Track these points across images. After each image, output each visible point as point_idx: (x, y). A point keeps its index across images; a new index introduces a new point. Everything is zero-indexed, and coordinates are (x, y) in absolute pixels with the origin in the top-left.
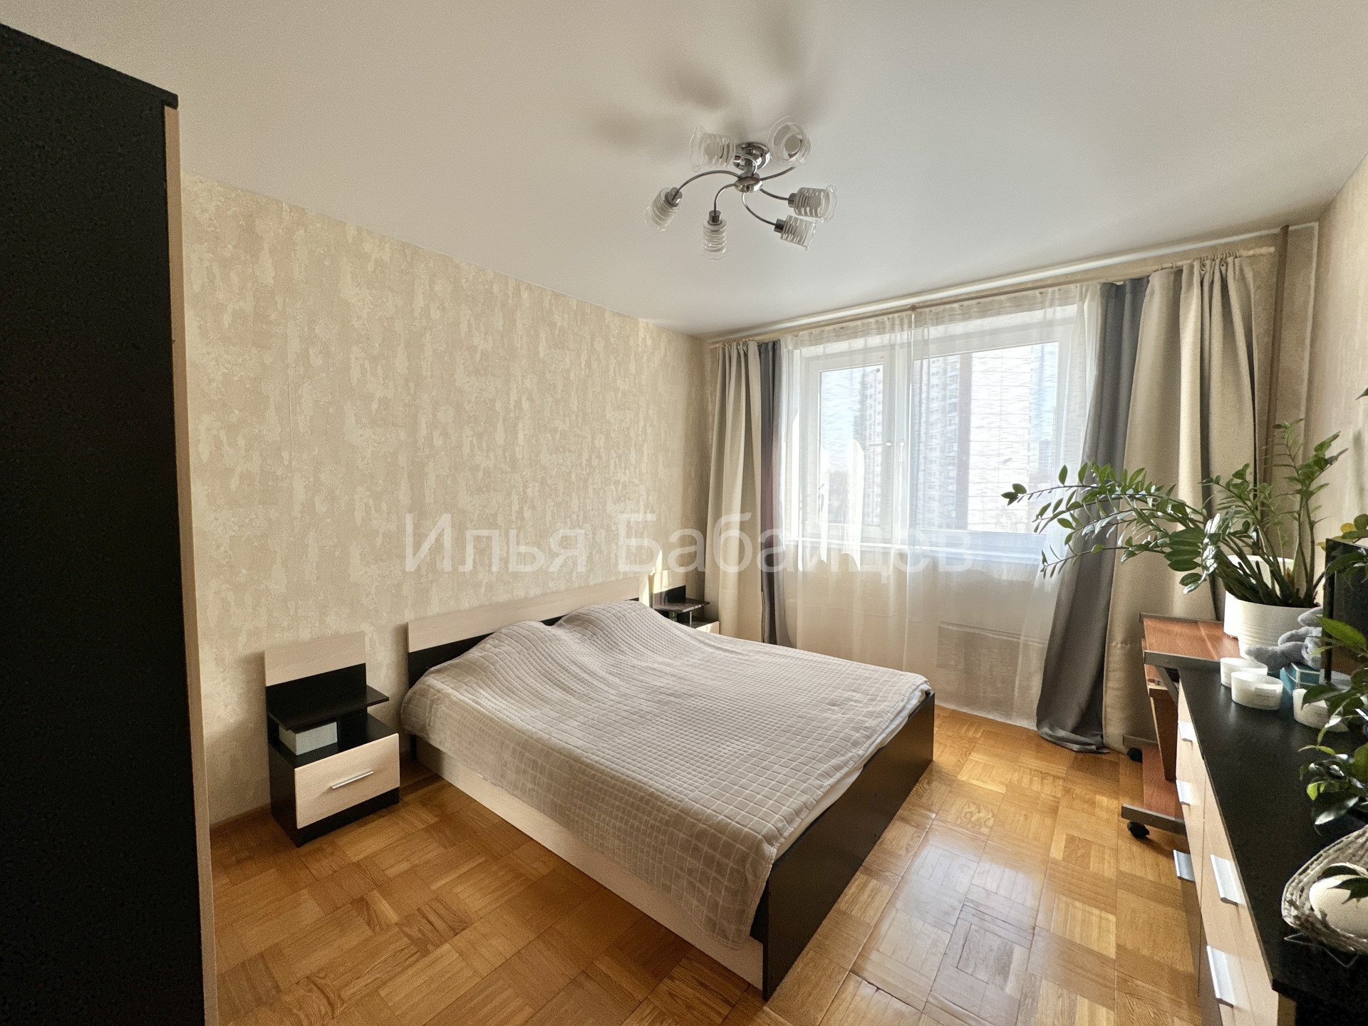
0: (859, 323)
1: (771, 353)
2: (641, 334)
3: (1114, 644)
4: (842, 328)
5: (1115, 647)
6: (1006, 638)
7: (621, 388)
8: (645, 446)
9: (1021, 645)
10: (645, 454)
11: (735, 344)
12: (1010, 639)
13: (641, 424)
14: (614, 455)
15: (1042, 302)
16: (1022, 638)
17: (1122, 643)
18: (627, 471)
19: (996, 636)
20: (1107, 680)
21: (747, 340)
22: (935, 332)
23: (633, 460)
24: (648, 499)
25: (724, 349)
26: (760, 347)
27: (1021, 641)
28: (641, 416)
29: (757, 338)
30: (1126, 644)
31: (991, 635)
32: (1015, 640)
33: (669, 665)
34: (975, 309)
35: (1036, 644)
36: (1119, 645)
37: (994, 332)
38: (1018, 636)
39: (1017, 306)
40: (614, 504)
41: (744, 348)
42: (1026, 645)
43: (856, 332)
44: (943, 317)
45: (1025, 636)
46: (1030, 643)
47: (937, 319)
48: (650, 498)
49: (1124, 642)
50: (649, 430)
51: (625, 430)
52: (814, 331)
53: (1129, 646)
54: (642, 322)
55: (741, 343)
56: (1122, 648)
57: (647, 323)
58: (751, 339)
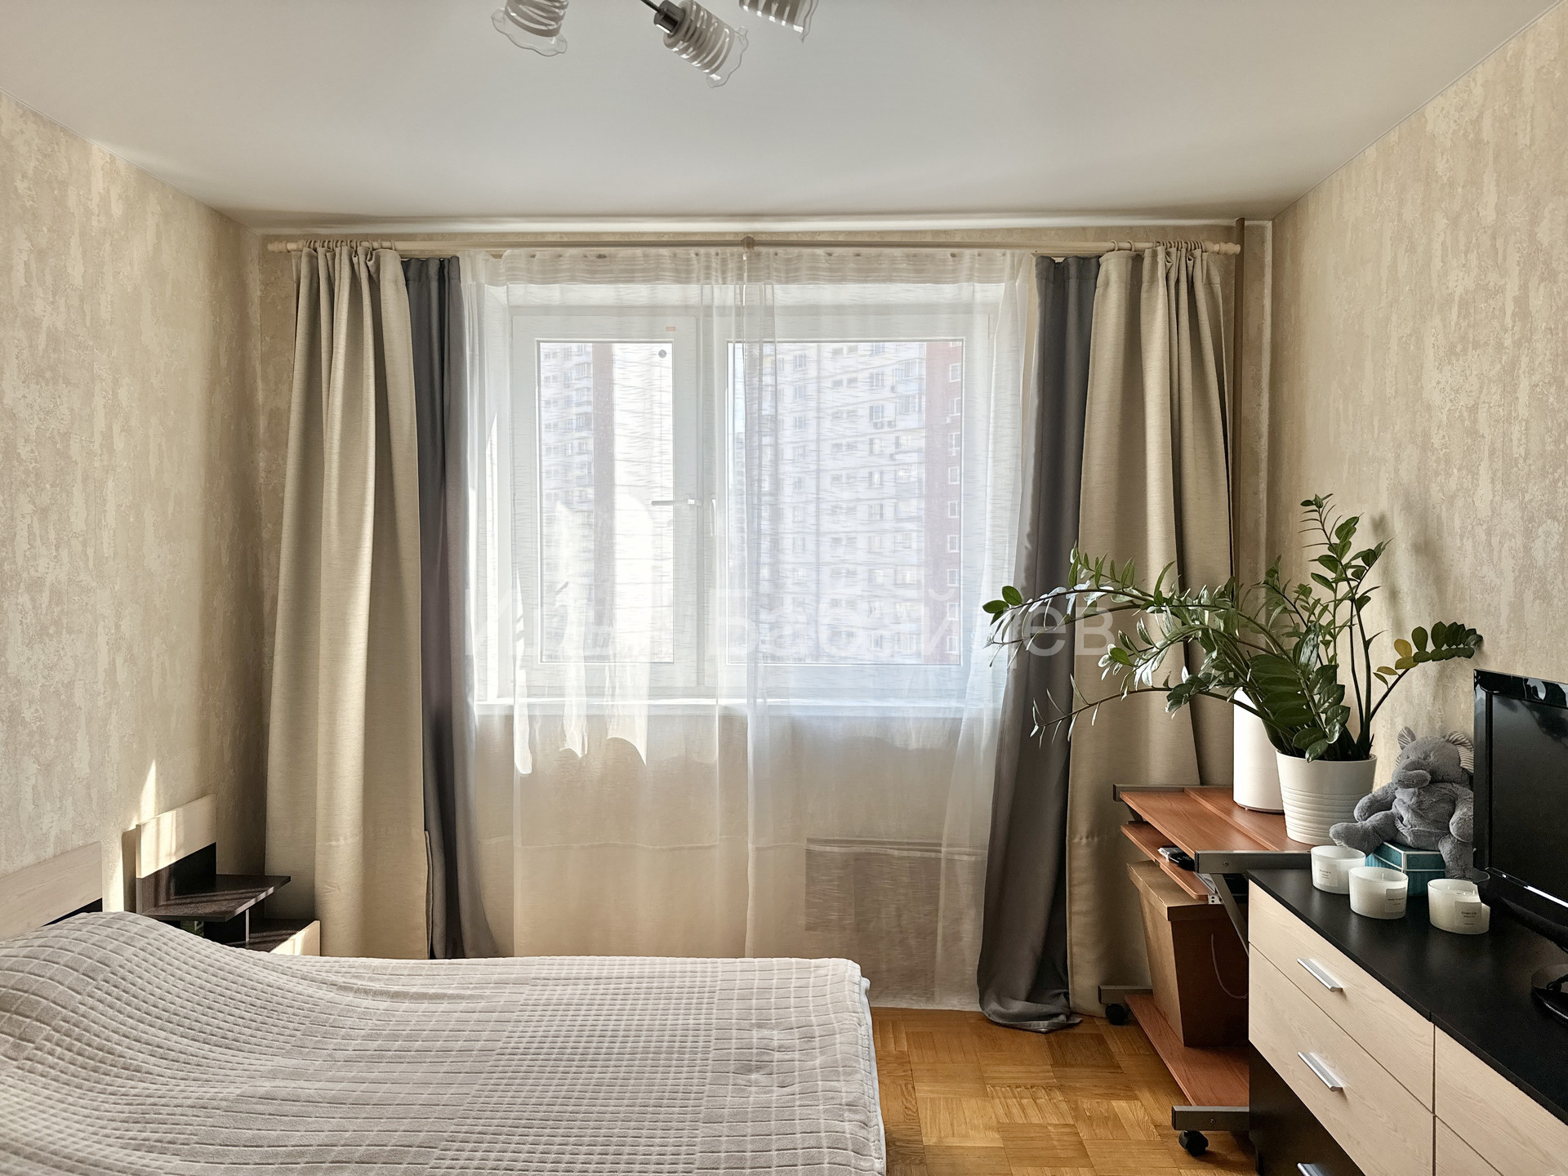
0: (639, 251)
1: (434, 285)
2: (98, 184)
3: (1076, 840)
4: (600, 256)
5: (1079, 843)
6: (918, 854)
7: (46, 323)
8: (110, 484)
9: (943, 864)
10: (111, 507)
11: (345, 250)
12: (927, 854)
13: (100, 423)
14: (28, 508)
15: (954, 271)
16: (943, 849)
17: (1087, 838)
18: (64, 553)
19: (905, 853)
20: (1070, 901)
21: (376, 245)
22: (785, 294)
23: (78, 523)
24: (118, 627)
25: (313, 259)
26: (406, 265)
27: (942, 856)
28: (99, 402)
29: (402, 246)
30: (1093, 837)
31: (896, 853)
32: (933, 855)
33: (295, 1074)
34: (852, 265)
35: (965, 858)
36: (1084, 841)
37: (884, 310)
38: (936, 847)
39: (918, 271)
40: (29, 645)
41: (370, 264)
42: (951, 861)
43: (633, 271)
44: (797, 270)
45: (949, 846)
46: (957, 857)
47: (787, 271)
48: (125, 625)
49: (1090, 835)
50: (119, 444)
51: (57, 438)
52: (540, 253)
53: (1096, 839)
54: (100, 152)
55: (360, 251)
56: (1088, 844)
57: (113, 159)
58: (386, 244)
